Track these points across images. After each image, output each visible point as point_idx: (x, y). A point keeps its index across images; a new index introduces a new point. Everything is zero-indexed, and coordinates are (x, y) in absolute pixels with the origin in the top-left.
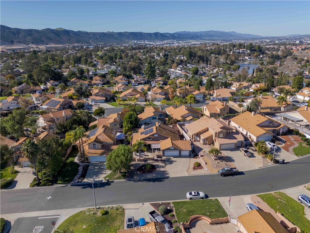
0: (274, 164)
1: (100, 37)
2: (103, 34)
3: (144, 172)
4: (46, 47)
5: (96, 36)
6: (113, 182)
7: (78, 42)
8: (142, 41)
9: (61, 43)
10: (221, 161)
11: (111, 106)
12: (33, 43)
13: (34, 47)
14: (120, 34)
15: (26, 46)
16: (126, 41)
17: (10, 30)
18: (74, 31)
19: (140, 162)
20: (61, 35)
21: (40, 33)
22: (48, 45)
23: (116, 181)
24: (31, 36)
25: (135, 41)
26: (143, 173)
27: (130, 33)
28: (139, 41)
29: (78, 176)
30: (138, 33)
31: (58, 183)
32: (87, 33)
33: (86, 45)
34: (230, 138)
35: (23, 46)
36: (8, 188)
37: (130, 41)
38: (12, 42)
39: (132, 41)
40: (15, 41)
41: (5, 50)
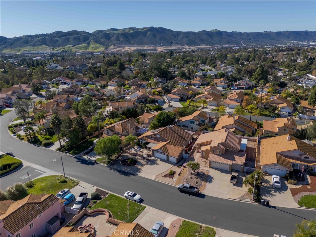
0: (253, 201)
1: (254, 38)
2: (258, 34)
3: (125, 164)
4: (197, 48)
5: (249, 37)
6: (98, 164)
7: (228, 43)
8: (305, 42)
9: (211, 44)
10: (195, 177)
11: (182, 105)
12: (187, 44)
13: (187, 48)
14: (279, 34)
15: (180, 47)
16: (285, 41)
17: (172, 33)
18: (228, 32)
19: (130, 155)
20: (213, 36)
21: (196, 35)
22: (200, 46)
23: (101, 164)
24: (187, 38)
25: (296, 42)
26: (123, 164)
27: (292, 32)
28: (301, 42)
29: (84, 152)
30: (303, 31)
31: (70, 152)
32: (241, 34)
33: (236, 46)
34: (228, 158)
35: (179, 47)
36: (47, 147)
37: (289, 41)
38: (171, 44)
39: (292, 42)
40: (174, 42)
41: (164, 50)
